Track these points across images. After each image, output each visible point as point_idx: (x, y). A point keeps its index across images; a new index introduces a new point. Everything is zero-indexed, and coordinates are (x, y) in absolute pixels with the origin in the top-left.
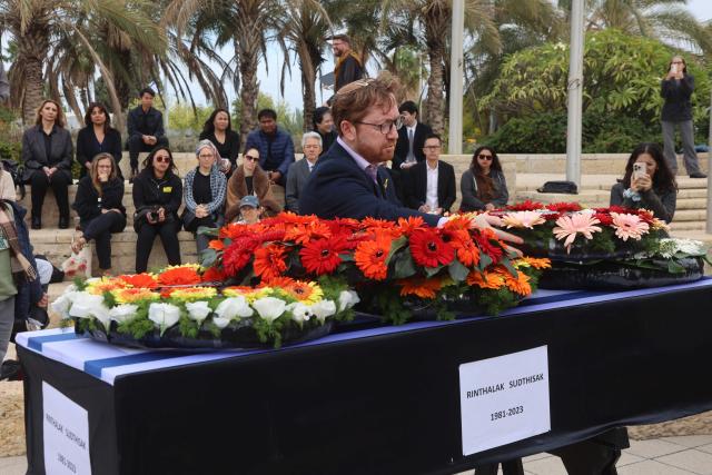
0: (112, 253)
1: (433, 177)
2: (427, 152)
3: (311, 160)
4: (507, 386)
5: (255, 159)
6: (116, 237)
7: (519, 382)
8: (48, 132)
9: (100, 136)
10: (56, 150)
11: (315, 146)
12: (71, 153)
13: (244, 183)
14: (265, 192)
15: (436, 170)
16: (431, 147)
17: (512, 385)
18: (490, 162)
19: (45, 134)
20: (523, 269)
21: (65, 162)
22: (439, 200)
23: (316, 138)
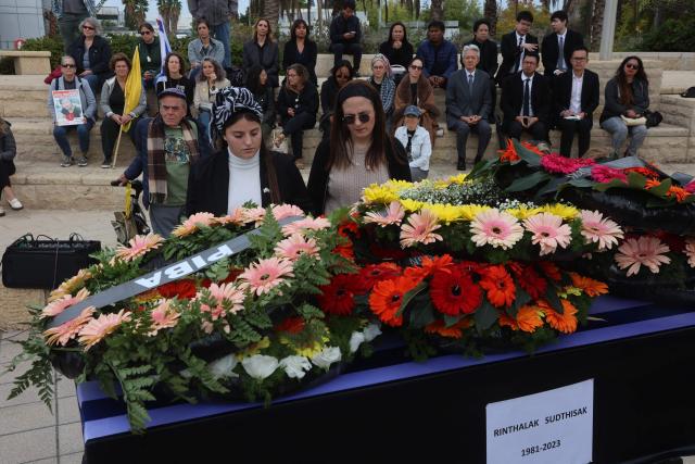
0: (304, 145)
1: (577, 85)
2: (574, 62)
3: (469, 70)
4: (542, 422)
5: (419, 68)
6: (309, 132)
7: (557, 418)
8: (261, 44)
9: (301, 47)
10: (267, 59)
11: (473, 58)
12: (279, 62)
13: (410, 90)
14: (428, 96)
15: (581, 79)
16: (577, 58)
17: (548, 420)
18: (635, 71)
19: (259, 46)
20: (572, 298)
21: (274, 69)
22: (582, 106)
23: (475, 50)
